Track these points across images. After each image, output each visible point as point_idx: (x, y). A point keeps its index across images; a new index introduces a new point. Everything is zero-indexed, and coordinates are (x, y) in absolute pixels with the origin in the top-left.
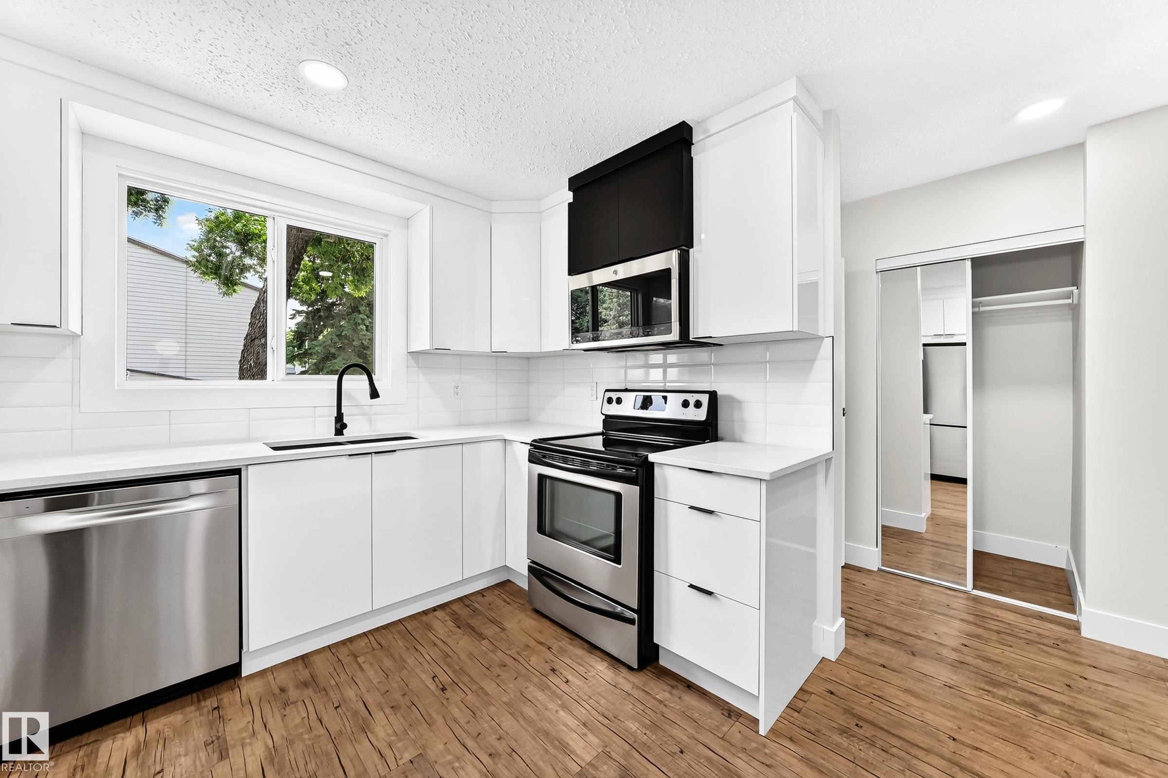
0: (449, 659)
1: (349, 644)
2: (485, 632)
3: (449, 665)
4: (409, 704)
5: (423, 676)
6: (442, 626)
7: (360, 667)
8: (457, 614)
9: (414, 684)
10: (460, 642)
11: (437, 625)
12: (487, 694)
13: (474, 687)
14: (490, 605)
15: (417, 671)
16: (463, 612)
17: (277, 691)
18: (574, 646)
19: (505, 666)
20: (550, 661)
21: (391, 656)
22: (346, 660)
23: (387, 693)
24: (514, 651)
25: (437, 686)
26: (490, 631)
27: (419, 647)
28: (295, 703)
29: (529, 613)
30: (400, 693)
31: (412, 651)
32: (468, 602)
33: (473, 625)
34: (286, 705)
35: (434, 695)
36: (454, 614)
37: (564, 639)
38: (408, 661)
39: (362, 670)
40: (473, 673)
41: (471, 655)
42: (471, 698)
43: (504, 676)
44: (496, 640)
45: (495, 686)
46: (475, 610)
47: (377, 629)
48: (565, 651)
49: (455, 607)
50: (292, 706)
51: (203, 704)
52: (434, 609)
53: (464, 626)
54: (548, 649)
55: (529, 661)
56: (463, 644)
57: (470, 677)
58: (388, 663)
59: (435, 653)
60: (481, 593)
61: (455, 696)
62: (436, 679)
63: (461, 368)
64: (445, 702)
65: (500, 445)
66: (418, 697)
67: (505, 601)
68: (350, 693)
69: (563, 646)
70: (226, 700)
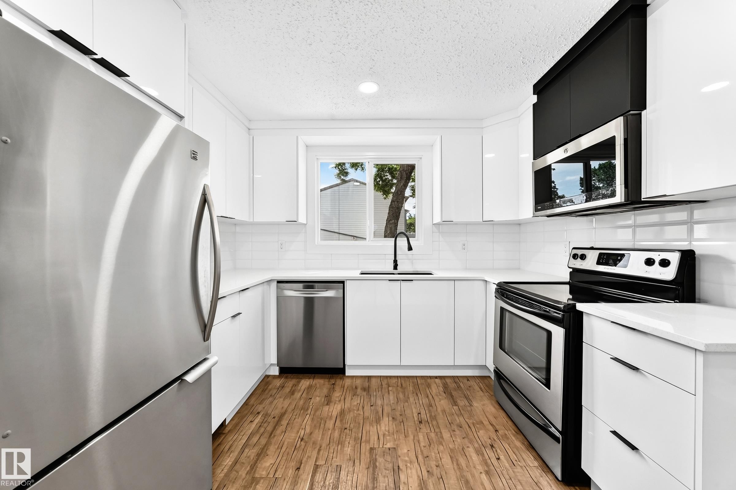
0: (431, 408)
1: (389, 379)
2: (459, 401)
3: (430, 411)
4: (401, 421)
5: (414, 410)
6: (436, 389)
7: (389, 392)
8: (447, 385)
9: (408, 412)
10: (442, 401)
11: (434, 387)
12: (442, 438)
13: (437, 430)
14: (470, 387)
15: (413, 407)
16: (452, 385)
17: (354, 387)
18: (517, 438)
19: (461, 427)
20: (493, 439)
21: (404, 393)
22: (385, 386)
23: (394, 410)
24: (471, 421)
25: (418, 419)
26: (462, 402)
27: (419, 395)
28: (358, 395)
29: (493, 402)
30: (399, 413)
31: (415, 394)
32: (457, 380)
33: (453, 395)
34: (354, 395)
35: (415, 423)
36: (446, 384)
37: (510, 430)
38: (410, 398)
39: (389, 393)
40: (441, 422)
41: (444, 411)
42: (433, 435)
43: (457, 432)
44: (463, 410)
45: (449, 435)
46: (459, 387)
47: (404, 377)
48: (508, 438)
49: (448, 381)
50: (356, 396)
51: (331, 380)
52: (436, 377)
53: (448, 393)
54: (496, 431)
55: (479, 432)
56: (443, 403)
57: (438, 423)
58: (401, 396)
59: (425, 401)
60: (468, 378)
61: (425, 429)
62: (419, 415)
63: (467, 233)
64: (418, 429)
65: (482, 284)
66: (407, 419)
67: (481, 388)
68: (379, 402)
69: (508, 434)
70: (337, 383)
